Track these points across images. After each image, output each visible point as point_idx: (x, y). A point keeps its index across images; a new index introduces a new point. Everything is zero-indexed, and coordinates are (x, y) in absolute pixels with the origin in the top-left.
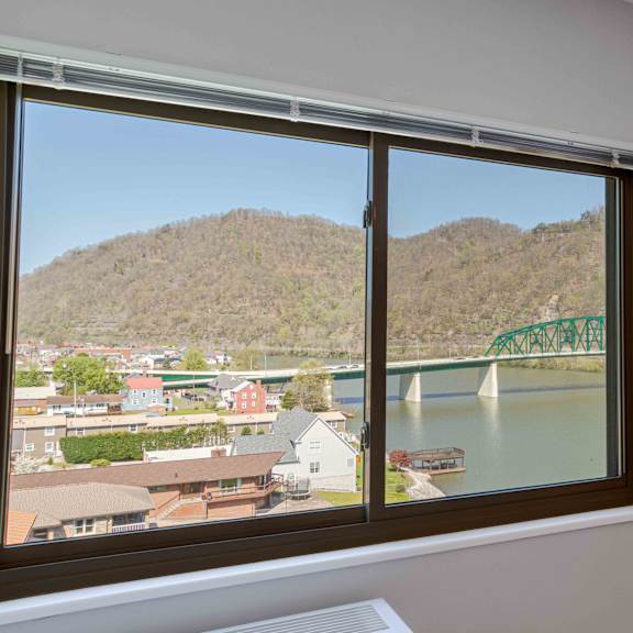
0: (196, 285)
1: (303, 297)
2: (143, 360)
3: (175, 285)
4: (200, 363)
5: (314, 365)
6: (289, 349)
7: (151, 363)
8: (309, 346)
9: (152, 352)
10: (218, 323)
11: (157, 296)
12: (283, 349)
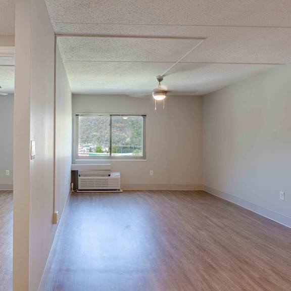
0: (99, 124)
1: (135, 127)
2: (83, 149)
3: (92, 124)
4: (100, 150)
5: (138, 152)
6: (130, 146)
7: (86, 150)
8: (137, 145)
9: (86, 146)
10: (106, 137)
11: (87, 128)
12: (128, 146)
